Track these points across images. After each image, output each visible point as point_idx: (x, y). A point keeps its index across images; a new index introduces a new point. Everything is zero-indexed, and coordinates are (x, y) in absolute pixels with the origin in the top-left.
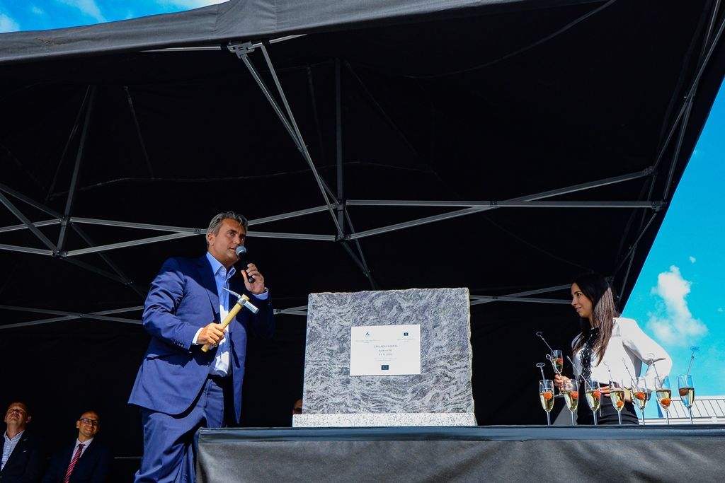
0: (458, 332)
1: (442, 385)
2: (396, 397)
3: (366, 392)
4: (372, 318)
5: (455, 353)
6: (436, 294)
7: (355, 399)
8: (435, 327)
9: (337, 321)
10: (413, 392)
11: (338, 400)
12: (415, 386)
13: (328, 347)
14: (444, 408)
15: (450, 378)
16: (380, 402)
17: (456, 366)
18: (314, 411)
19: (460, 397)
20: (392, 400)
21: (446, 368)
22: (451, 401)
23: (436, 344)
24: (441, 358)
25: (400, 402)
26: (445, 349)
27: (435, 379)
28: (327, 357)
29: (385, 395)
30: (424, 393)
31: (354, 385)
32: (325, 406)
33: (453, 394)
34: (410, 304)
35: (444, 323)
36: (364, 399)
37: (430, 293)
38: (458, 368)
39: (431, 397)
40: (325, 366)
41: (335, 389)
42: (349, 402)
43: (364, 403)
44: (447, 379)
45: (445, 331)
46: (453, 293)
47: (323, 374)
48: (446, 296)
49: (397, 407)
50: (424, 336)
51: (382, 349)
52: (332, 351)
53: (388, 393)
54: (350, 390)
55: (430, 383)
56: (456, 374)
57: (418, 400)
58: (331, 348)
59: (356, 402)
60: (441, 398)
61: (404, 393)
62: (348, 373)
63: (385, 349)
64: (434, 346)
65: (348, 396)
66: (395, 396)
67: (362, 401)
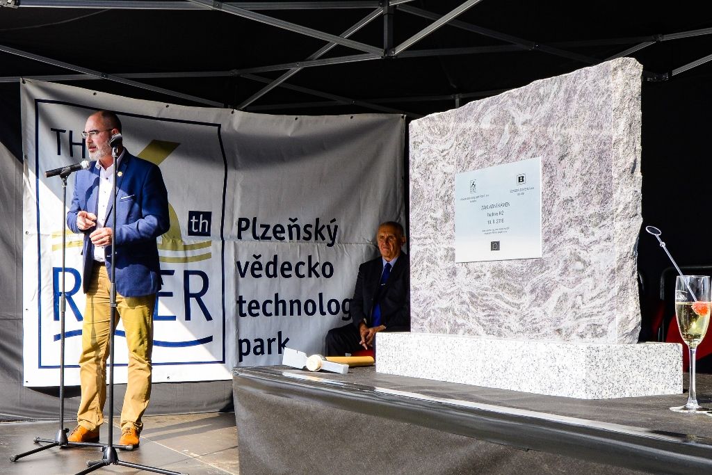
0: (596, 164)
1: (571, 279)
2: (511, 301)
3: (474, 291)
4: (479, 152)
5: (591, 211)
6: (564, 86)
7: (463, 303)
8: (562, 158)
9: (440, 165)
10: (532, 291)
11: (444, 303)
12: (535, 280)
13: (432, 214)
14: (575, 323)
15: (584, 262)
16: (492, 309)
17: (592, 238)
18: (422, 321)
19: (598, 302)
20: (507, 306)
21: (578, 243)
22: (585, 309)
23: (564, 194)
24: (570, 223)
25: (515, 310)
26: (577, 203)
27: (561, 265)
28: (431, 230)
29: (496, 297)
30: (546, 294)
31: (461, 276)
32: (432, 313)
33: (588, 296)
34: (528, 116)
35: (576, 148)
36: (473, 303)
37: (556, 86)
38: (596, 242)
39: (556, 299)
40: (428, 247)
41: (442, 285)
42: (457, 307)
43: (473, 309)
44: (579, 265)
45: (578, 165)
46: (591, 77)
47: (429, 260)
48: (579, 88)
49: (512, 318)
50: (547, 179)
51: (490, 211)
52: (436, 219)
53: (500, 292)
54: (458, 286)
55: (554, 273)
56: (592, 256)
57: (539, 306)
58: (434, 215)
59: (464, 308)
60: (570, 303)
61: (520, 293)
62: (453, 258)
63: (495, 210)
64: (561, 199)
65: (455, 298)
66: (509, 298)
67: (471, 307)
